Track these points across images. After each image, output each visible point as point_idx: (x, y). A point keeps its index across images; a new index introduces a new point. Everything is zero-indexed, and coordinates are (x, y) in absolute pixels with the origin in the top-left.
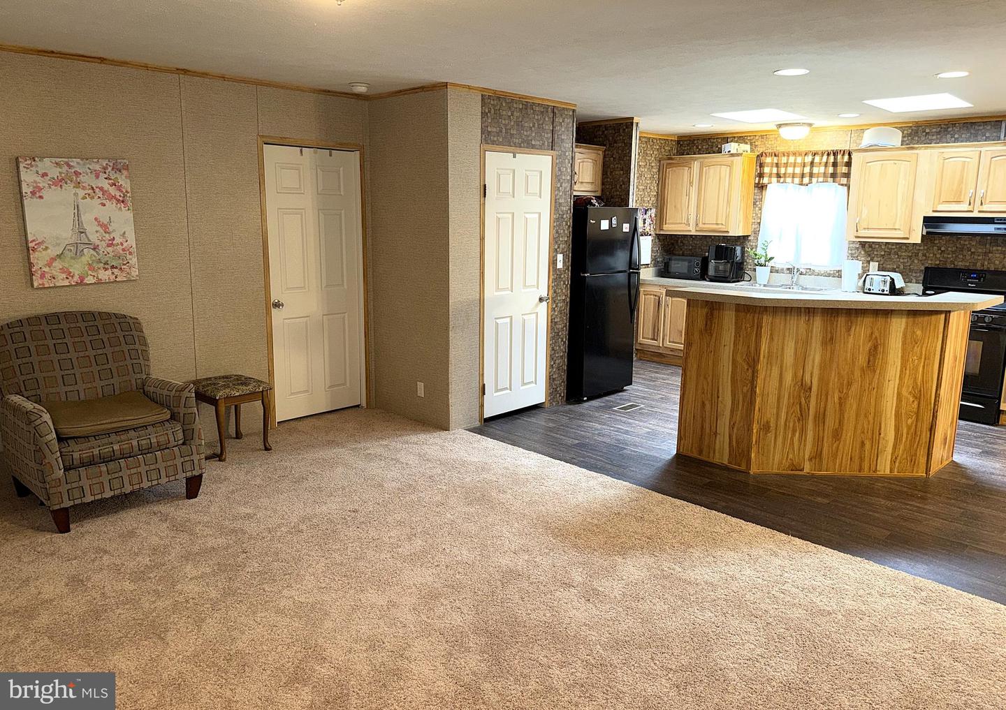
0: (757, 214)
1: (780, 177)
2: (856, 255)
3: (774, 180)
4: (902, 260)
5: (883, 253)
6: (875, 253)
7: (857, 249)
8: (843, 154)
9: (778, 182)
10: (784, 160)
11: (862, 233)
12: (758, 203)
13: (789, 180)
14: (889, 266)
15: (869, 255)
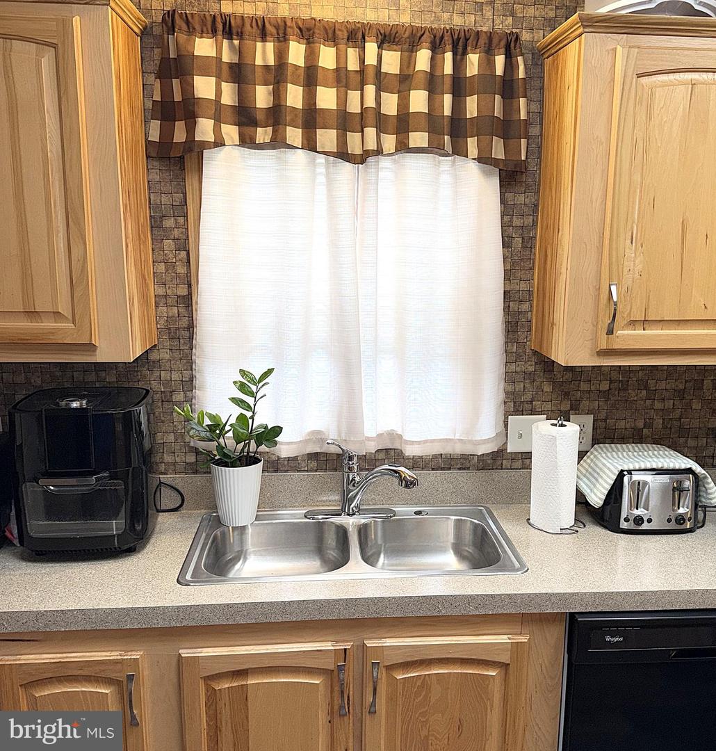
0: (170, 266)
1: (255, 124)
2: (529, 396)
3: (231, 132)
4: (658, 405)
5: (605, 386)
6: (584, 386)
7: (530, 376)
8: (489, 52)
9: (247, 141)
10: (264, 54)
11: (627, 336)
12: (169, 223)
13: (294, 135)
14: (622, 424)
15: (567, 394)
